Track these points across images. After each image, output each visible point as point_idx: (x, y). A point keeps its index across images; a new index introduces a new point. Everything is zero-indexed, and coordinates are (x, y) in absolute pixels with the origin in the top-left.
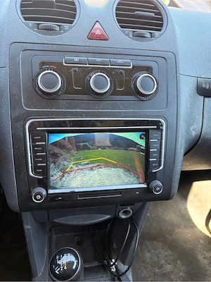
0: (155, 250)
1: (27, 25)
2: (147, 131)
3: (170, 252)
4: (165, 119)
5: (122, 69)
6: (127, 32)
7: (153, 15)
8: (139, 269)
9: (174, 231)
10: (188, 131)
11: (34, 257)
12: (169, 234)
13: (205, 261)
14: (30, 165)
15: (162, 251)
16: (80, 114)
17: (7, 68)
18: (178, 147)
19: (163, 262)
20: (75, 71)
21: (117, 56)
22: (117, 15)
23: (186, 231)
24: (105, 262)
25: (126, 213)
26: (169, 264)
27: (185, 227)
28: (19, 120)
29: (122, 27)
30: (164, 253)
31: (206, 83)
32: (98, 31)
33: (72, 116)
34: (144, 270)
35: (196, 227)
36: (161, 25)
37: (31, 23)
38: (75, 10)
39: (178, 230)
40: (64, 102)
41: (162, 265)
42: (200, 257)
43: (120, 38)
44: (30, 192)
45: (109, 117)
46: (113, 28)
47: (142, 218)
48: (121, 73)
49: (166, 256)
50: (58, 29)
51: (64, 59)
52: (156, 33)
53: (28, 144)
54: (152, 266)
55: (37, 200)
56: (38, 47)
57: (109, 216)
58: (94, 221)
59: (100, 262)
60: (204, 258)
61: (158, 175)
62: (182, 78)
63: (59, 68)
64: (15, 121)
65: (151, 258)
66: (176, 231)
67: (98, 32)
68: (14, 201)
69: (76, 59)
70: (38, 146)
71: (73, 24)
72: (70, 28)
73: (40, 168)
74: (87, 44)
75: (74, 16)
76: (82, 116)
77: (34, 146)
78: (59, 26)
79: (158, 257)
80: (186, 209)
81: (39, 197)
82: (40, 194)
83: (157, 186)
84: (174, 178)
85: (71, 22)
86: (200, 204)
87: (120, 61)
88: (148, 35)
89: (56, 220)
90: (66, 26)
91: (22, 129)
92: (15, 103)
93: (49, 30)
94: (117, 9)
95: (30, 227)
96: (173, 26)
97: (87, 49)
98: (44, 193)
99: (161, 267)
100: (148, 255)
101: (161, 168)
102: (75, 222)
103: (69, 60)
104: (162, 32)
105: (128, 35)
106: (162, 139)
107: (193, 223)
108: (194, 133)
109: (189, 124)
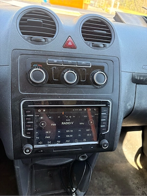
0: (101, 178)
1: (24, 38)
2: (100, 107)
3: (110, 180)
4: (111, 100)
5: (84, 68)
6: (88, 43)
7: (105, 32)
8: (90, 191)
9: (114, 165)
10: (125, 107)
11: (21, 187)
12: (110, 167)
13: (134, 186)
14: (23, 130)
15: (106, 179)
16: (57, 97)
17: (10, 66)
18: (119, 118)
19: (106, 186)
20: (54, 69)
21: (82, 59)
22: (83, 32)
23: (122, 165)
24: (69, 189)
25: (83, 157)
26: (110, 188)
27: (121, 162)
28: (16, 100)
29: (85, 40)
30: (107, 180)
31: (138, 76)
32: (70, 42)
33: (51, 98)
34: (93, 192)
35: (128, 162)
36: (110, 39)
37: (26, 36)
38: (55, 28)
39: (116, 164)
40: (47, 89)
41: (105, 188)
42: (131, 183)
43: (84, 47)
44: (22, 147)
45: (75, 98)
46: (79, 40)
47: (94, 161)
48: (84, 70)
49: (108, 182)
50: (44, 40)
51: (48, 61)
52: (107, 44)
53: (22, 116)
54: (98, 189)
55: (27, 153)
56: (30, 52)
57: (72, 160)
58: (62, 163)
59: (65, 190)
60: (133, 184)
61: (106, 135)
62: (123, 74)
63: (44, 66)
64: (13, 101)
65: (98, 184)
66: (115, 165)
67: (70, 44)
68: (10, 153)
69: (55, 61)
70: (28, 117)
71: (54, 38)
72: (52, 40)
73: (29, 131)
74: (63, 51)
75: (54, 32)
76: (58, 98)
77: (26, 117)
78: (44, 39)
79: (103, 183)
80: (122, 150)
81: (28, 151)
82: (29, 149)
83: (105, 144)
84: (116, 138)
85: (52, 36)
86: (131, 146)
87: (83, 63)
88: (102, 46)
89: (36, 162)
90: (49, 39)
91: (18, 106)
92: (14, 89)
93: (38, 42)
94: (82, 28)
95: (19, 167)
96: (118, 40)
97: (62, 54)
98: (31, 148)
99: (104, 190)
100: (96, 181)
101: (108, 131)
102: (49, 164)
103: (50, 61)
104: (110, 44)
105: (89, 45)
106: (109, 113)
107: (126, 160)
108: (129, 107)
109: (126, 102)
